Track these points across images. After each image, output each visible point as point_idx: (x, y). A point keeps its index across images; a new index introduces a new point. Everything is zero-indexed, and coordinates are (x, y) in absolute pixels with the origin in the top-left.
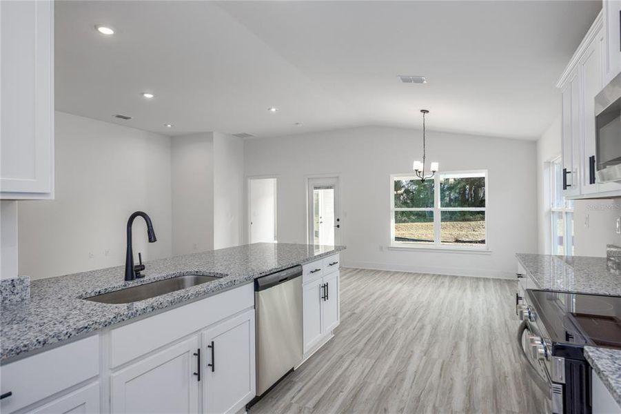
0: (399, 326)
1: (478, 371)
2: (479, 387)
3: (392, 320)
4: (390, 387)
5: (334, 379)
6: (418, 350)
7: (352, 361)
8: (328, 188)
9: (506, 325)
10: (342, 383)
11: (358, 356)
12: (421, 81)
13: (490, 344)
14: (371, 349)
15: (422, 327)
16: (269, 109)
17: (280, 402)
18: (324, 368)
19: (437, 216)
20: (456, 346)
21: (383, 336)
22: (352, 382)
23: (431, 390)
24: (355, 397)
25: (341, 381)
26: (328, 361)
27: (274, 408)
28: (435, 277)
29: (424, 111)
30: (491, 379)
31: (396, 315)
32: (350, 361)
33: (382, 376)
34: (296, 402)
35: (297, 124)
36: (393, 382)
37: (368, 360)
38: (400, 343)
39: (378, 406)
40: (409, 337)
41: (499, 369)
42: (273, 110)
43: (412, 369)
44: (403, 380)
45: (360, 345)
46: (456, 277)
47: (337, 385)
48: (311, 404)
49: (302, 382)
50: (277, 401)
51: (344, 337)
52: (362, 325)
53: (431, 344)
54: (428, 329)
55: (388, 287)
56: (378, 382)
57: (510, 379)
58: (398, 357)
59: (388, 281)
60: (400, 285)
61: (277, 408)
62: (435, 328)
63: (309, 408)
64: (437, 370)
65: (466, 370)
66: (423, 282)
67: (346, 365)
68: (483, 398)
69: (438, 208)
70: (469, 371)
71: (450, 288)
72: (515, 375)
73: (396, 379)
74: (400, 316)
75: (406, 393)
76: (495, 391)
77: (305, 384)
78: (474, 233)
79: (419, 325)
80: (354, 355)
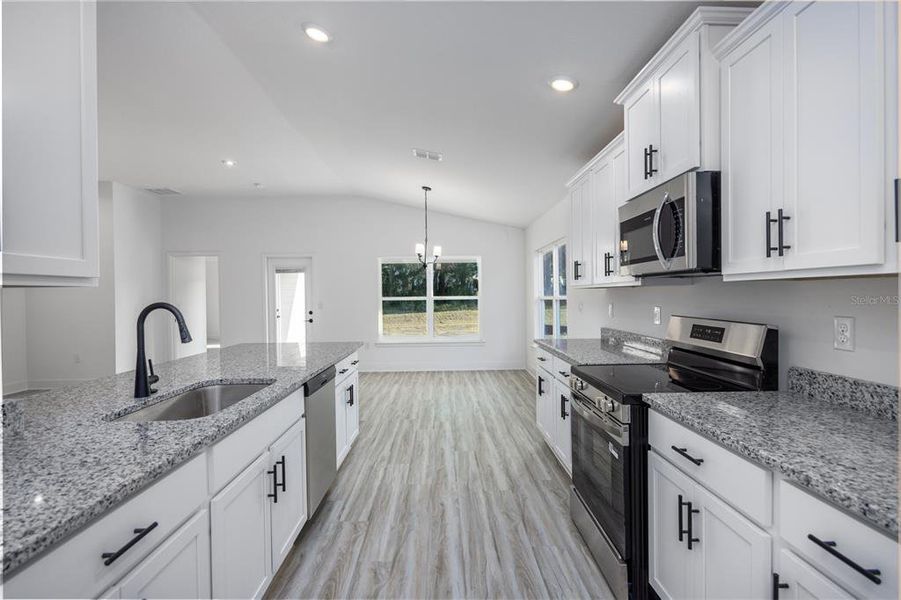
0: (417, 427)
1: (508, 455)
2: (515, 468)
3: (406, 424)
4: (437, 484)
5: (376, 489)
6: (447, 447)
7: (386, 469)
8: (297, 271)
9: (515, 412)
10: (386, 491)
11: (389, 462)
12: (437, 158)
13: (508, 431)
14: (398, 455)
15: (441, 425)
16: (223, 162)
17: (327, 524)
18: (358, 482)
19: (430, 306)
20: (480, 438)
21: (406, 439)
22: (396, 488)
23: (475, 479)
24: (407, 500)
25: (384, 490)
26: (359, 473)
27: (323, 531)
28: (429, 375)
29: (427, 189)
30: (521, 460)
31: (408, 417)
32: (382, 469)
33: (424, 476)
34: (346, 520)
35: (257, 184)
36: (438, 478)
37: (402, 465)
38: (426, 443)
39: (434, 504)
40: (433, 436)
41: (524, 450)
42: (230, 163)
43: (449, 465)
44: (446, 476)
45: (386, 452)
46: (452, 372)
47: (382, 494)
48: (363, 518)
49: (341, 499)
50: (323, 524)
51: (363, 448)
52: (376, 432)
53: (457, 439)
54: (448, 426)
55: (384, 391)
56: (423, 483)
57: (535, 456)
58: (430, 456)
59: (382, 383)
60: (397, 386)
61: (327, 530)
62: (454, 423)
63: (363, 522)
64: (473, 462)
65: (497, 456)
66: (420, 381)
67: (381, 474)
68: (521, 476)
69: (430, 297)
70: (501, 456)
71: (450, 383)
72: (538, 453)
73: (440, 476)
74: (414, 417)
75: (454, 486)
76: (528, 467)
77: (347, 500)
78: (440, 325)
79: (437, 423)
80: (386, 462)
